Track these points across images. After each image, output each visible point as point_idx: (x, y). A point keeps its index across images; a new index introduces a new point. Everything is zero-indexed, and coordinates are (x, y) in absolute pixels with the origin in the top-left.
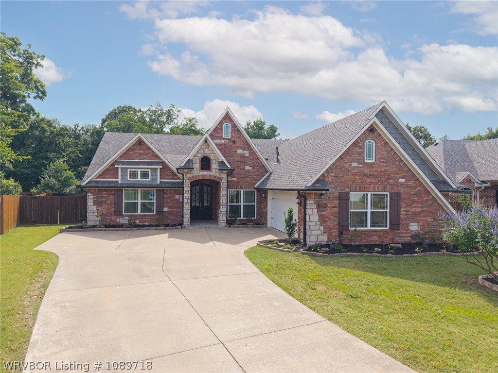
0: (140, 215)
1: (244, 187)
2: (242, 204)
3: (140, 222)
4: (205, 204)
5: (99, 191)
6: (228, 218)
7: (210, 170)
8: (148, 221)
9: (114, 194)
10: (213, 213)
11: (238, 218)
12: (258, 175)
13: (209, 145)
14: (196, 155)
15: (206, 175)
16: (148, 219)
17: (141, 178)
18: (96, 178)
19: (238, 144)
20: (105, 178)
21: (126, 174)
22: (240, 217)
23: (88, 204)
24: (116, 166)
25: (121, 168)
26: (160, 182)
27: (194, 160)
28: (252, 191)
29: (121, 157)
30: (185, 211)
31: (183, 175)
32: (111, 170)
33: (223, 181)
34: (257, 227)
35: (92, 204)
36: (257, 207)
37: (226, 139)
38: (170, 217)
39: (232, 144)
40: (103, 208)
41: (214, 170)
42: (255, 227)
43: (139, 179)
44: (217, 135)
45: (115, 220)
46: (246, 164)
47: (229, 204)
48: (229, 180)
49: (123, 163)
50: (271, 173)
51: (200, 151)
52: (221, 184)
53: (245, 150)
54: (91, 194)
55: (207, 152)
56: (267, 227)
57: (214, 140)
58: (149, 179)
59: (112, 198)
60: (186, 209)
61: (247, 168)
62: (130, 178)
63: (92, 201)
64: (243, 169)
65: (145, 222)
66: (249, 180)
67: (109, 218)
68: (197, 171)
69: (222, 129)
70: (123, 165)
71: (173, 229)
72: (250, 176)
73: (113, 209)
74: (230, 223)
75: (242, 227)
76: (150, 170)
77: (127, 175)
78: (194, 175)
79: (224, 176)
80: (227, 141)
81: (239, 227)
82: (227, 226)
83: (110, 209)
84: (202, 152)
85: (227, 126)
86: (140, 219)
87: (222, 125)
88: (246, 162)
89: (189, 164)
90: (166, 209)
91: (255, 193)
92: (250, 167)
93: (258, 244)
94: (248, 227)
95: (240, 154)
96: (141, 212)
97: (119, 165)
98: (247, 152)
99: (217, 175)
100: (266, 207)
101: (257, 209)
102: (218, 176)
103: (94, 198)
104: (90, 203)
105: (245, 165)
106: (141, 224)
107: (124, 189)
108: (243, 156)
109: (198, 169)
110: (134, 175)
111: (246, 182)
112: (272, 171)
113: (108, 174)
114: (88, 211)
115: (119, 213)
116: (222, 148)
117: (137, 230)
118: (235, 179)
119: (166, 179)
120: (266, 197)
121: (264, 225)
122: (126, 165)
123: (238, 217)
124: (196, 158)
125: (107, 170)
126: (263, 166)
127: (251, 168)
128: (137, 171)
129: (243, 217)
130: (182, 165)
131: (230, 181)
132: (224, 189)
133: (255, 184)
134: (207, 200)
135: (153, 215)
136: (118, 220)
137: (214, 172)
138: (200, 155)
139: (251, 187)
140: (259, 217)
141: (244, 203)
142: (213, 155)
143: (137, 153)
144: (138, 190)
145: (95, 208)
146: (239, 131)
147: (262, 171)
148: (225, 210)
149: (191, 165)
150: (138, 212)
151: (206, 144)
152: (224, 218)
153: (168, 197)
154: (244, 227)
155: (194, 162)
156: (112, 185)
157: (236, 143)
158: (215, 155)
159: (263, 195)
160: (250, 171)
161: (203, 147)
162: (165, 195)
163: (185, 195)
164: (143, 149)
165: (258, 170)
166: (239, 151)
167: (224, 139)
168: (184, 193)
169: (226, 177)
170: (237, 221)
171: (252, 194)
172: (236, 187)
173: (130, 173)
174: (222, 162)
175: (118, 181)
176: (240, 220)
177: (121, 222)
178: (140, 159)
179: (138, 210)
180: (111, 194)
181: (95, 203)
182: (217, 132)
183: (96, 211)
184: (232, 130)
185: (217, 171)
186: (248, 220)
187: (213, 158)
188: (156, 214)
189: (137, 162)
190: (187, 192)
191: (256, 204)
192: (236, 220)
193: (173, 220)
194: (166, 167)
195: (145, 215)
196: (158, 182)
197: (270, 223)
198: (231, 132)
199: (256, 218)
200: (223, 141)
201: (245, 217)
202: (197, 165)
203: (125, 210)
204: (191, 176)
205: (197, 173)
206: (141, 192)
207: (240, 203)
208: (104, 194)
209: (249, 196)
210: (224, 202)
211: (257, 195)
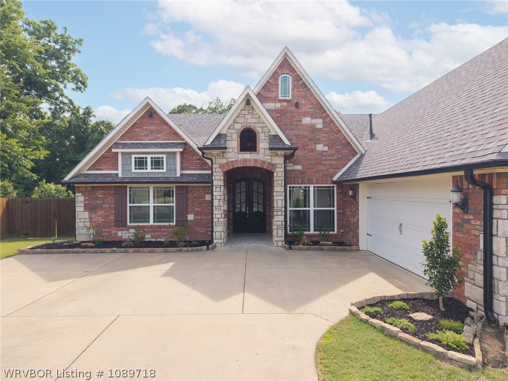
0: (151, 227)
1: (314, 181)
2: (312, 209)
3: (152, 238)
4: (255, 209)
5: (92, 190)
6: (289, 232)
7: (256, 151)
8: (165, 235)
9: (114, 194)
10: (267, 223)
11: (305, 233)
12: (338, 159)
13: (253, 109)
14: (231, 127)
15: (250, 160)
16: (165, 232)
17: (152, 169)
18: (88, 170)
19: (303, 109)
20: (101, 170)
21: (129, 163)
22: (309, 230)
23: (77, 209)
24: (114, 150)
25: (122, 153)
26: (182, 175)
27: (228, 135)
28: (328, 187)
29: (122, 138)
30: (215, 220)
31: (212, 160)
32: (109, 158)
33: (277, 170)
34: (339, 250)
35: (82, 209)
36: (338, 213)
37: (284, 101)
38: (197, 229)
39: (293, 108)
40: (99, 216)
41: (262, 151)
42: (335, 250)
43: (149, 170)
44: (269, 95)
45: (116, 234)
46: (318, 141)
47: (289, 209)
48: (288, 168)
49: (125, 146)
50: (362, 155)
51: (238, 120)
52: (275, 173)
53: (316, 118)
54: (80, 194)
55: (249, 121)
56: (358, 250)
57: (264, 104)
58: (165, 170)
59: (111, 199)
60: (218, 216)
61: (320, 147)
62: (136, 169)
63: (83, 205)
64: (313, 150)
65: (159, 237)
66: (324, 168)
67: (108, 230)
68: (234, 153)
69: (277, 85)
70: (123, 148)
71: (192, 251)
72: (324, 162)
73: (112, 217)
74: (291, 241)
75: (312, 250)
76: (164, 156)
77: (131, 164)
78: (229, 160)
79: (279, 161)
80: (286, 104)
81: (307, 249)
82: (285, 247)
83: (108, 216)
84: (242, 120)
85: (285, 80)
86: (152, 232)
87: (277, 79)
88: (317, 137)
89: (219, 141)
90: (191, 217)
91: (333, 190)
92: (324, 146)
93: (352, 313)
94: (323, 250)
95: (307, 125)
96: (154, 222)
97: (118, 148)
98: (320, 121)
99: (268, 159)
100: (356, 213)
101: (338, 217)
102: (269, 161)
103: (85, 200)
104: (80, 208)
105: (316, 144)
106: (154, 240)
107: (129, 185)
108: (312, 128)
109: (236, 150)
110: (141, 163)
111: (318, 171)
112: (363, 152)
113: (105, 163)
114: (77, 220)
115: (121, 223)
116: (278, 116)
117: (134, 252)
118: (299, 167)
119: (191, 169)
120: (355, 196)
121: (354, 247)
122: (129, 148)
123: (306, 230)
124: (232, 131)
125: (103, 157)
126: (348, 143)
127: (326, 148)
128: (146, 158)
129: (315, 230)
130: (209, 143)
131: (290, 171)
132: (280, 182)
133: (334, 174)
134: (258, 203)
135: (172, 227)
136: (120, 234)
137: (262, 156)
138: (238, 127)
139: (326, 180)
140: (341, 231)
141: (314, 207)
142: (260, 125)
143: (146, 130)
144: (149, 188)
145: (86, 215)
146: (306, 86)
147: (345, 152)
148: (282, 218)
149: (222, 142)
150: (149, 222)
151: (248, 107)
152: (281, 233)
153: (195, 198)
154: (316, 250)
155: (228, 139)
156: (109, 179)
157: (300, 106)
158: (263, 125)
159: (351, 193)
160: (324, 154)
161: (243, 112)
162: (190, 196)
163: (215, 194)
164: (154, 124)
165: (338, 151)
166: (306, 120)
167: (280, 101)
168: (214, 190)
169: (282, 162)
170: (304, 237)
171: (330, 191)
172: (300, 181)
173: (135, 161)
174: (276, 137)
175: (117, 174)
176: (309, 236)
177: (124, 238)
178: (151, 140)
179: (149, 219)
180: (109, 194)
181: (87, 208)
182: (269, 91)
183: (88, 220)
184: (294, 85)
185: (268, 152)
186: (323, 235)
187: (259, 130)
188: (176, 226)
189: (147, 144)
190: (218, 189)
191: (335, 209)
192: (301, 235)
193: (202, 233)
194: (190, 151)
195: (160, 227)
196: (178, 175)
197: (364, 243)
198: (293, 89)
199: (336, 232)
200: (278, 105)
201: (317, 230)
202: (234, 143)
203: (130, 219)
204: (224, 161)
205: (235, 156)
206: (154, 191)
207: (309, 207)
208: (100, 194)
209: (324, 195)
210: (280, 205)
211: (337, 193)
